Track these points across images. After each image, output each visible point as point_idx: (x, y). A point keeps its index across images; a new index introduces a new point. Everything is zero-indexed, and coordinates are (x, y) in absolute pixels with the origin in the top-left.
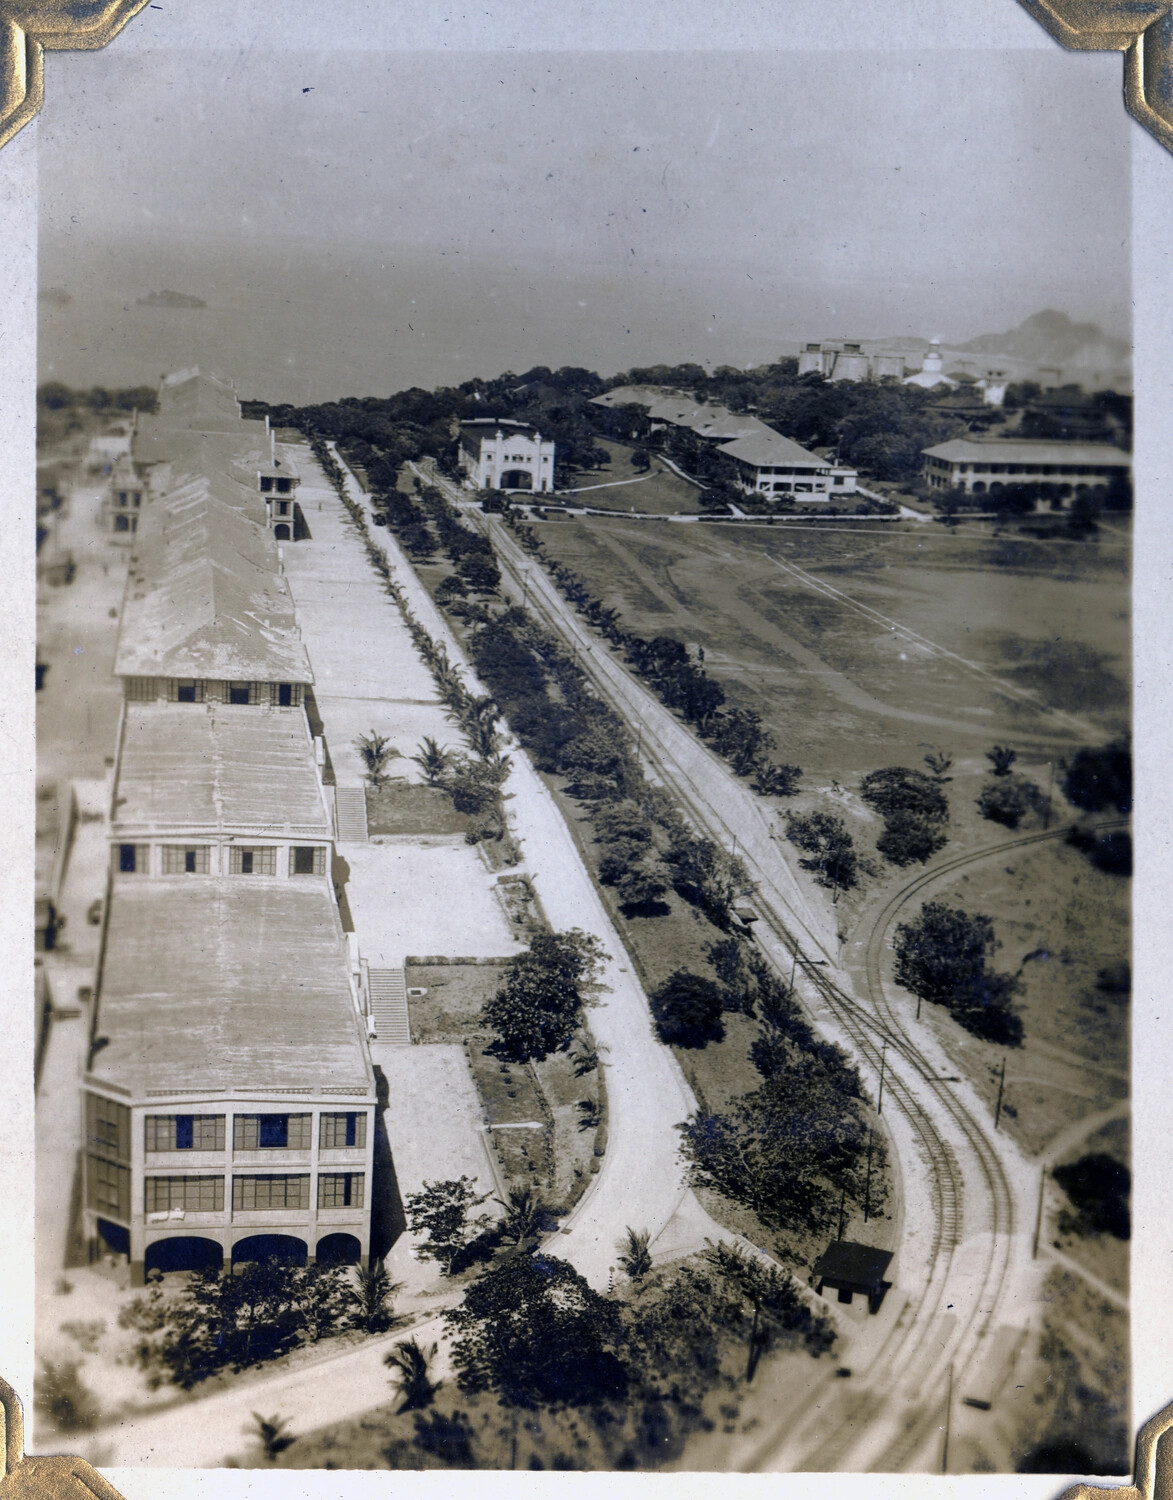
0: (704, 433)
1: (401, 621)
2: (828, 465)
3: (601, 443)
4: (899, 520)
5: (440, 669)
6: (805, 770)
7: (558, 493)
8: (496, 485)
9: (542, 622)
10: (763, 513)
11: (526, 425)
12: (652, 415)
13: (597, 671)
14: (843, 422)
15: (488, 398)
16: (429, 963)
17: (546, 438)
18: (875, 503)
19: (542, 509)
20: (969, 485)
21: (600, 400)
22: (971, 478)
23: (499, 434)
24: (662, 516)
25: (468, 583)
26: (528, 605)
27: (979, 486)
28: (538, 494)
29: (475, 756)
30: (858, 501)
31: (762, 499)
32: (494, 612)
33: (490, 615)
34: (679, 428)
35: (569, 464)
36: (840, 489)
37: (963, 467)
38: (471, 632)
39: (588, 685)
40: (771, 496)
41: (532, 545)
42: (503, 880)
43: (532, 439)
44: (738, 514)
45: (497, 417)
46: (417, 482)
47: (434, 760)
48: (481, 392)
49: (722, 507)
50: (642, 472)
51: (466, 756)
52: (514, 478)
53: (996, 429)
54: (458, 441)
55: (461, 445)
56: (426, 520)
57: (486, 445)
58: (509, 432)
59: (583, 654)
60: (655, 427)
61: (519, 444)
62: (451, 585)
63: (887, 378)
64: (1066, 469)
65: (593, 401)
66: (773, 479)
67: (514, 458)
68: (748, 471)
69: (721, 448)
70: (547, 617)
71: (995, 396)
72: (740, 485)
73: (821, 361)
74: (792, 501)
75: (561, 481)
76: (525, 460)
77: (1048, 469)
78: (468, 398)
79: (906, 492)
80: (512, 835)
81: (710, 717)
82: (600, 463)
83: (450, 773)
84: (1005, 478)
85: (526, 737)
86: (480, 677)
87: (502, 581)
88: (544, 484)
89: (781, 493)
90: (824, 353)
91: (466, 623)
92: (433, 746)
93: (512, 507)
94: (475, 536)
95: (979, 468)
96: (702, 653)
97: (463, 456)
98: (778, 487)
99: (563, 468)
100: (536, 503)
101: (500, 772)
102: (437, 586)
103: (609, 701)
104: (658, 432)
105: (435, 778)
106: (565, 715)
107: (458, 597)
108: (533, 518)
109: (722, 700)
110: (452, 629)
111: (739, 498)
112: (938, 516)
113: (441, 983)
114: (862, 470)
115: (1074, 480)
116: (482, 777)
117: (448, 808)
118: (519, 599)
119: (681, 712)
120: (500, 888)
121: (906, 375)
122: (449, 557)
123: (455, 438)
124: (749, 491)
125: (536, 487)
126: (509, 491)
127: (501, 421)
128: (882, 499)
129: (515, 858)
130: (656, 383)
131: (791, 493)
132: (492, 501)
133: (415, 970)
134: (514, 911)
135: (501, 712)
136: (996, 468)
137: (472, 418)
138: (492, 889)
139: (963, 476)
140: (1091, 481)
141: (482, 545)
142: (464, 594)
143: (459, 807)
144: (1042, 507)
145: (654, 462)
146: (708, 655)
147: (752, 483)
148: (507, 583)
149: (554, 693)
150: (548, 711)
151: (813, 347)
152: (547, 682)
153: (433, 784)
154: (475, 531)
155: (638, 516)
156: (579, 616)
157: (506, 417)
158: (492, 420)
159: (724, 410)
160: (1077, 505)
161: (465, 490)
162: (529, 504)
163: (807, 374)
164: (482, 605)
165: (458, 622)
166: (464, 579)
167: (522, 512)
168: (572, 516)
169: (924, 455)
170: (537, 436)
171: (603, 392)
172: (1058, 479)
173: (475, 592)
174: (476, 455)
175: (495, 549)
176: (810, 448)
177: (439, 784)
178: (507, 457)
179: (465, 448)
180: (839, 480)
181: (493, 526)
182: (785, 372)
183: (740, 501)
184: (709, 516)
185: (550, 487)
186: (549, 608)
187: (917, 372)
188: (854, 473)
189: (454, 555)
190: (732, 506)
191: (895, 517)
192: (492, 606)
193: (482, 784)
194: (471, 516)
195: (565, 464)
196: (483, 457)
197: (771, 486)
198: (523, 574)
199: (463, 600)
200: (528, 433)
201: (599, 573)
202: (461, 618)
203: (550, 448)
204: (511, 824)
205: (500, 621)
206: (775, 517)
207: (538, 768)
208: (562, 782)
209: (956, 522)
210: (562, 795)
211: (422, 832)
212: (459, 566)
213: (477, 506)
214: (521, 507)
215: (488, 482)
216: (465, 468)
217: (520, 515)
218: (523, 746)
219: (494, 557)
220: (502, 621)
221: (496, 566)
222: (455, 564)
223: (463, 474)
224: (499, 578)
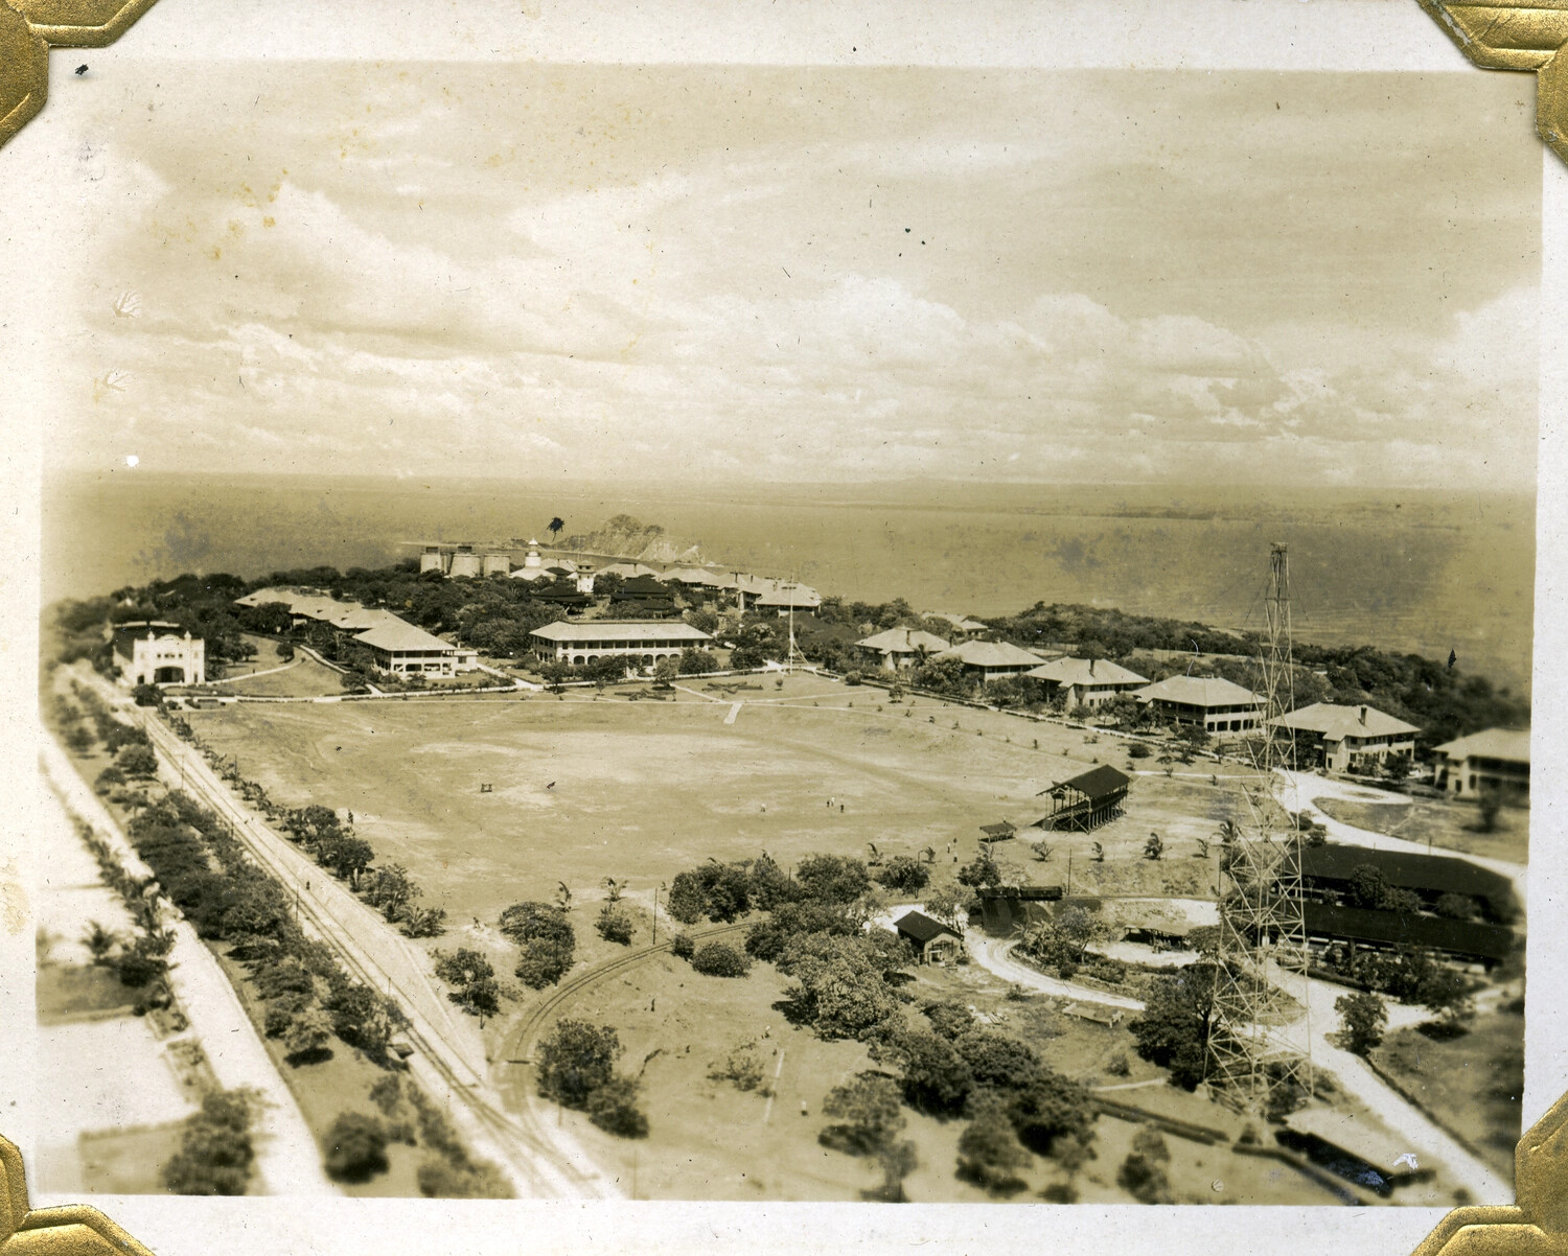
0: (342, 625)
1: (62, 813)
2: (452, 647)
3: (247, 639)
4: (515, 690)
5: (102, 855)
6: (448, 911)
7: (209, 684)
8: (149, 680)
9: (199, 800)
10: (399, 691)
11: (176, 625)
12: (293, 611)
13: (254, 841)
14: (462, 611)
15: (140, 603)
16: (102, 1135)
17: (196, 636)
18: (495, 677)
19: (195, 700)
20: (571, 659)
21: (245, 601)
22: (572, 653)
23: (151, 636)
24: (309, 699)
25: (128, 772)
26: (186, 786)
27: (579, 659)
28: (191, 687)
29: (141, 933)
30: (480, 677)
31: (397, 680)
32: (153, 797)
33: (150, 800)
34: (318, 621)
35: (219, 656)
36: (466, 667)
37: (565, 645)
38: (131, 817)
39: (246, 855)
40: (404, 676)
41: (185, 732)
42: (173, 1047)
43: (182, 638)
44: (375, 692)
45: (149, 619)
46: (74, 684)
47: (100, 942)
48: (132, 598)
49: (360, 688)
50: (286, 662)
51: (132, 933)
52: (167, 674)
53: (589, 612)
54: (112, 643)
55: (114, 648)
56: (83, 717)
57: (138, 645)
58: (160, 632)
59: (242, 827)
60: (296, 622)
61: (169, 643)
62: (109, 776)
63: (496, 574)
64: (647, 643)
65: (238, 601)
66: (406, 661)
67: (167, 656)
68: (382, 656)
69: (357, 637)
70: (204, 796)
71: (586, 586)
72: (376, 668)
73: (439, 560)
74: (423, 679)
75: (212, 673)
76: (177, 656)
77: (634, 644)
78: (120, 605)
79: (521, 667)
80: (178, 1002)
81: (360, 872)
82: (248, 655)
83: (116, 951)
84: (600, 652)
85: (189, 909)
86: (142, 857)
87: (159, 768)
88: (196, 677)
89: (412, 673)
90: (442, 554)
91: (126, 809)
92: (96, 926)
93: (165, 700)
94: (132, 728)
95: (578, 645)
96: (351, 816)
97: (118, 659)
98: (410, 667)
99: (212, 662)
100: (189, 695)
101: (164, 945)
102: (96, 777)
103: (268, 867)
104: (300, 627)
105: (102, 957)
106: (227, 885)
107: (117, 787)
108: (187, 708)
109: (371, 856)
110: (113, 815)
111: (375, 679)
112: (548, 686)
113: (113, 1154)
114: (481, 650)
115: (654, 651)
116: (147, 952)
117: (115, 985)
118: (176, 782)
119: (334, 871)
120: (170, 1054)
121: (511, 571)
122: (107, 750)
123: (108, 641)
124: (385, 673)
125: (189, 680)
126: (162, 686)
127: (153, 623)
128: (500, 674)
129: (182, 1023)
130: (295, 584)
131: (421, 673)
132: (145, 695)
133: (90, 1145)
134: (184, 1075)
135: (163, 888)
136: (592, 644)
137: (125, 622)
138: (162, 1056)
139: (565, 651)
140: (668, 651)
141: (139, 737)
142: (123, 783)
143: (126, 982)
144: (631, 674)
145: (297, 652)
146: (356, 818)
147: (387, 666)
148: (166, 771)
149: (215, 865)
150: (211, 884)
151: (431, 550)
152: (208, 856)
153: (99, 963)
154: (131, 725)
155: (286, 700)
156: (235, 792)
157: (157, 618)
158: (144, 623)
159: (358, 605)
160: (659, 671)
161: (120, 687)
162: (182, 695)
163: (428, 572)
164: (141, 791)
165: (118, 809)
166: (123, 769)
167: (176, 704)
168: (223, 704)
169: (533, 636)
170: (188, 635)
171: (247, 594)
172: (642, 651)
173: (133, 779)
174: (129, 655)
175: (151, 739)
176: (436, 633)
177: (106, 962)
178: (159, 656)
179: (120, 650)
180: (462, 660)
181: (146, 718)
182: (409, 571)
183: (378, 682)
184: (350, 696)
185: (201, 679)
186: (206, 788)
187: (520, 568)
188: (475, 652)
189: (112, 750)
190: (369, 686)
191: (512, 688)
192: (150, 790)
193: (149, 957)
194: (127, 710)
195: (215, 658)
196: (137, 656)
197: (404, 667)
198: (179, 760)
199: (122, 788)
200: (179, 632)
201: (253, 753)
202: (121, 805)
203: (200, 645)
204: (178, 992)
205: (159, 805)
206: (408, 694)
207: (202, 936)
208: (225, 948)
209: (561, 690)
210: (226, 959)
211: (91, 1009)
212: (117, 758)
213: (132, 701)
214: (174, 699)
215: (141, 679)
216: (119, 668)
217: (174, 706)
218: (187, 917)
219: (151, 746)
220: (162, 803)
221: (153, 754)
222: (112, 756)
223: (118, 673)
224: (156, 766)
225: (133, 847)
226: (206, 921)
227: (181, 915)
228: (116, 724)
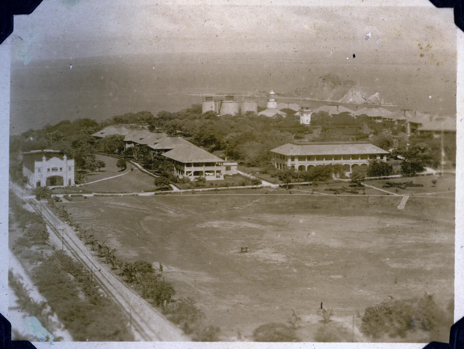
0: (154, 147)
2: (222, 160)
3: (100, 158)
4: (261, 187)
5: (18, 288)
6: (222, 328)
7: (78, 186)
8: (43, 184)
9: (73, 257)
10: (189, 188)
11: (58, 151)
12: (125, 140)
13: (105, 282)
14: (228, 137)
15: (37, 139)
17: (70, 157)
18: (248, 179)
19: (70, 195)
20: (297, 167)
21: (98, 134)
22: (297, 163)
23: (44, 158)
24: (135, 193)
25: (31, 239)
26: (65, 248)
27: (301, 168)
28: (67, 188)
30: (240, 179)
31: (188, 181)
32: (46, 254)
33: (45, 257)
34: (141, 145)
36: (230, 173)
37: (293, 158)
38: (35, 266)
39: (100, 290)
40: (192, 178)
41: (65, 216)
43: (63, 159)
44: (175, 189)
45: (42, 148)
48: (33, 136)
49: (166, 186)
50: (122, 170)
52: (53, 181)
53: (307, 138)
54: (22, 163)
55: (24, 165)
57: (37, 164)
58: (49, 156)
59: (97, 273)
60: (128, 146)
61: (55, 162)
62: (21, 242)
63: (249, 113)
64: (346, 157)
65: (94, 135)
66: (193, 169)
67: (53, 169)
68: (180, 165)
69: (164, 154)
70: (76, 254)
71: (306, 119)
72: (176, 173)
73: (213, 105)
74: (204, 180)
75: (79, 179)
76: (59, 170)
77: (337, 157)
78: (27, 140)
79: (265, 172)
81: (168, 302)
82: (99, 167)
84: (315, 163)
85: (68, 322)
86: (40, 291)
87: (50, 237)
88: (70, 181)
89: (197, 177)
90: (215, 101)
91: (31, 263)
93: (53, 196)
94: (34, 213)
95: (301, 158)
96: (161, 267)
97: (25, 171)
98: (196, 173)
99: (80, 172)
100: (66, 193)
103: (113, 299)
104: (130, 149)
106: (89, 308)
107: (26, 248)
108: (65, 201)
109: (174, 292)
110: (23, 266)
111: (175, 181)
112: (282, 185)
114: (240, 161)
115: (351, 162)
118: (60, 246)
119: (151, 300)
121: (259, 111)
122: (20, 227)
123: (20, 162)
124: (181, 177)
125: (66, 184)
126: (51, 187)
127: (45, 150)
128: (252, 177)
130: (127, 122)
131: (203, 176)
132: (41, 193)
135: (53, 309)
136: (310, 158)
137: (29, 151)
139: (293, 163)
140: (360, 162)
141: (38, 218)
142: (29, 246)
144: (335, 177)
145: (128, 165)
146: (165, 268)
147: (183, 172)
148: (53, 238)
149: (82, 296)
151: (208, 99)
152: (78, 291)
154: (34, 211)
155: (122, 195)
156: (93, 252)
157: (47, 147)
158: (40, 151)
159: (164, 135)
160: (354, 175)
161: (27, 189)
162: (62, 193)
163: (207, 113)
164: (39, 251)
165: (26, 262)
166: (29, 238)
167: (59, 198)
168: (86, 198)
169: (272, 152)
170: (65, 157)
171: (100, 130)
172: (343, 162)
173: (35, 244)
174: (32, 169)
175: (44, 219)
176: (212, 151)
178: (49, 170)
179: (27, 167)
180: (228, 168)
182: (195, 112)
183: (176, 182)
184: (160, 192)
185: (73, 182)
186: (77, 250)
187: (264, 109)
188: (236, 164)
190: (172, 185)
191: (259, 186)
194: (31, 203)
195: (81, 170)
196: (36, 170)
197: (192, 173)
198: (61, 232)
199: (29, 249)
200: (60, 155)
201: (103, 228)
202: (28, 260)
203: (72, 163)
205: (50, 260)
206: (195, 190)
209: (290, 187)
212: (26, 231)
213: (34, 197)
214: (58, 196)
215: (39, 184)
216: (26, 178)
217: (57, 200)
218: (66, 327)
219: (45, 224)
220: (51, 259)
221: (46, 229)
222: (23, 231)
223: (26, 181)
224: (48, 236)
225: (35, 285)
226: (78, 330)
227: (63, 326)
228: (25, 212)
